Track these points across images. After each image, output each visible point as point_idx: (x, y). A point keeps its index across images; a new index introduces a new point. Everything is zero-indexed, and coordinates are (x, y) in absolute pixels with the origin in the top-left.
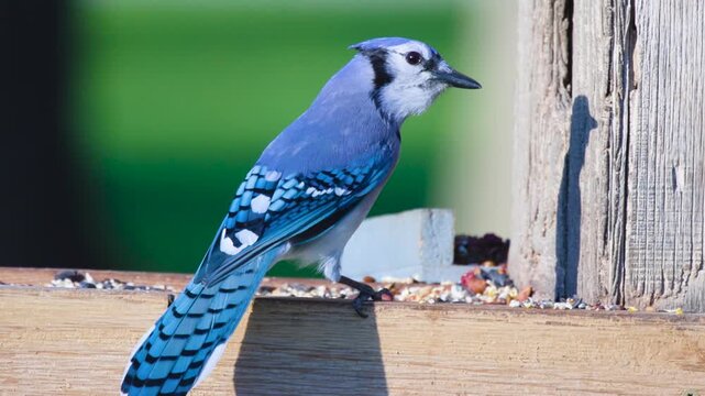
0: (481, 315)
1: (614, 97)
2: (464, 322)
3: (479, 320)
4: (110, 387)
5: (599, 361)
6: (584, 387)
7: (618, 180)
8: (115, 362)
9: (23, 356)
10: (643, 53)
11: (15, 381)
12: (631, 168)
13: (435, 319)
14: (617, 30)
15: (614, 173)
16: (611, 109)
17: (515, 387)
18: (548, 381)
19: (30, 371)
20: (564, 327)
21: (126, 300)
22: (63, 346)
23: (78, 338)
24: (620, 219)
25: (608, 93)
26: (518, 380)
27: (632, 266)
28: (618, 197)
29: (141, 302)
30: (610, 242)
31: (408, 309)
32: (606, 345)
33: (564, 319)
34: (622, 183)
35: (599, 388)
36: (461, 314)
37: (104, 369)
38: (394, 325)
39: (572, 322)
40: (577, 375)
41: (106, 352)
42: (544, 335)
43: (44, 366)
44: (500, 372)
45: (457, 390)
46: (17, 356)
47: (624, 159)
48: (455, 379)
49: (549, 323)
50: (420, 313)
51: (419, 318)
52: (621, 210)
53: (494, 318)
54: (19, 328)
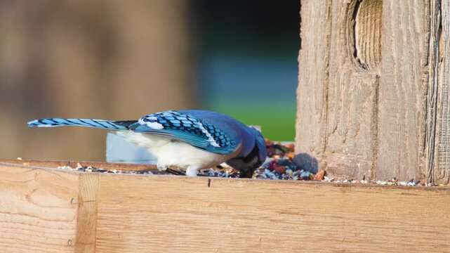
0: (368, 189)
1: (430, 66)
2: (360, 193)
3: (367, 192)
4: (177, 231)
5: (428, 215)
6: (420, 229)
7: (432, 113)
8: (180, 217)
9: (133, 214)
10: (446, 41)
11: (129, 227)
12: (439, 106)
13: (344, 192)
14: (432, 28)
15: (429, 109)
16: (428, 73)
17: (385, 230)
18: (402, 227)
19: (137, 222)
20: (410, 196)
21: (187, 182)
22: (154, 208)
23: (161, 203)
24: (432, 135)
25: (427, 64)
26: (386, 226)
27: (439, 161)
28: (432, 122)
29: (193, 183)
30: (427, 148)
31: (331, 186)
32: (432, 206)
33: (411, 191)
34: (434, 114)
35: (428, 230)
36: (358, 189)
37: (175, 220)
38: (324, 195)
39: (415, 193)
40: (417, 223)
41: (176, 211)
42: (400, 200)
43: (144, 219)
44: (377, 221)
45: (355, 232)
46: (131, 213)
47: (435, 101)
48: (354, 225)
49: (403, 194)
50: (337, 189)
51: (336, 191)
52: (433, 130)
53: (374, 191)
54: (131, 197)
